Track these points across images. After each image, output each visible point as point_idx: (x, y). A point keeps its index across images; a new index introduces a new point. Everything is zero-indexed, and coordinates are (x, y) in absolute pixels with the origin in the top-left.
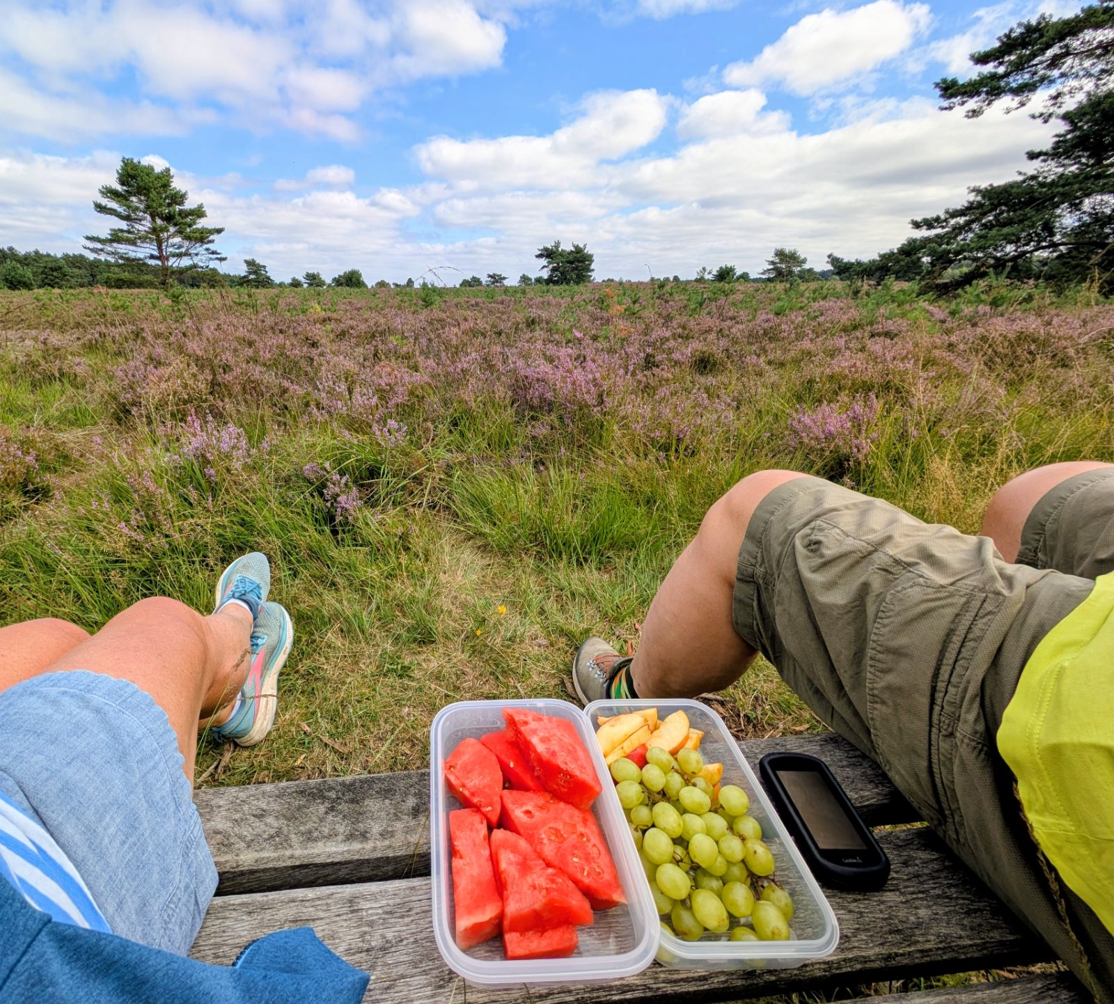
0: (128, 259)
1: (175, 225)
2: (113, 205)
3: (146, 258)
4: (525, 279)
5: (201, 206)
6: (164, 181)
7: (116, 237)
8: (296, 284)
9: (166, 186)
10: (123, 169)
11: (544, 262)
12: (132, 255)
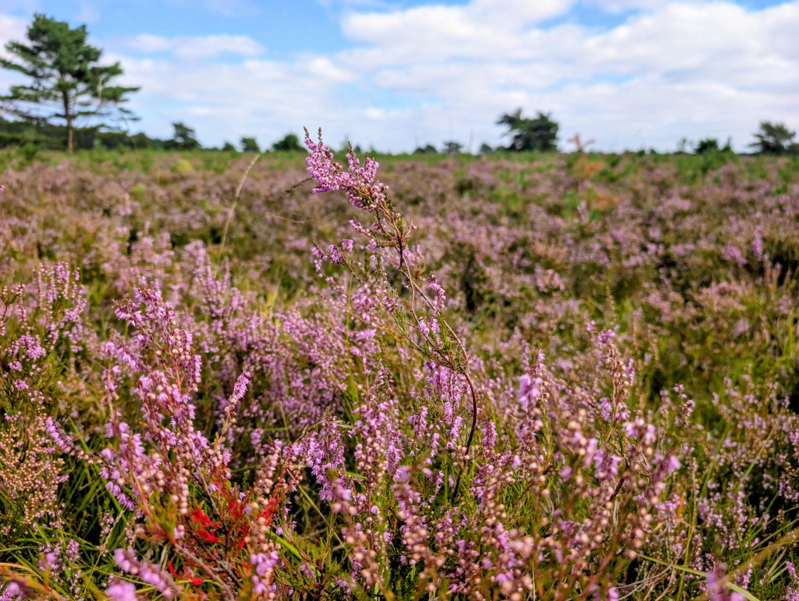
0: (30, 118)
1: (86, 81)
2: (18, 60)
3: (51, 117)
4: (485, 148)
5: (117, 65)
6: (77, 37)
7: (17, 94)
8: (228, 148)
9: (79, 42)
10: (34, 24)
11: (505, 128)
12: (34, 113)
